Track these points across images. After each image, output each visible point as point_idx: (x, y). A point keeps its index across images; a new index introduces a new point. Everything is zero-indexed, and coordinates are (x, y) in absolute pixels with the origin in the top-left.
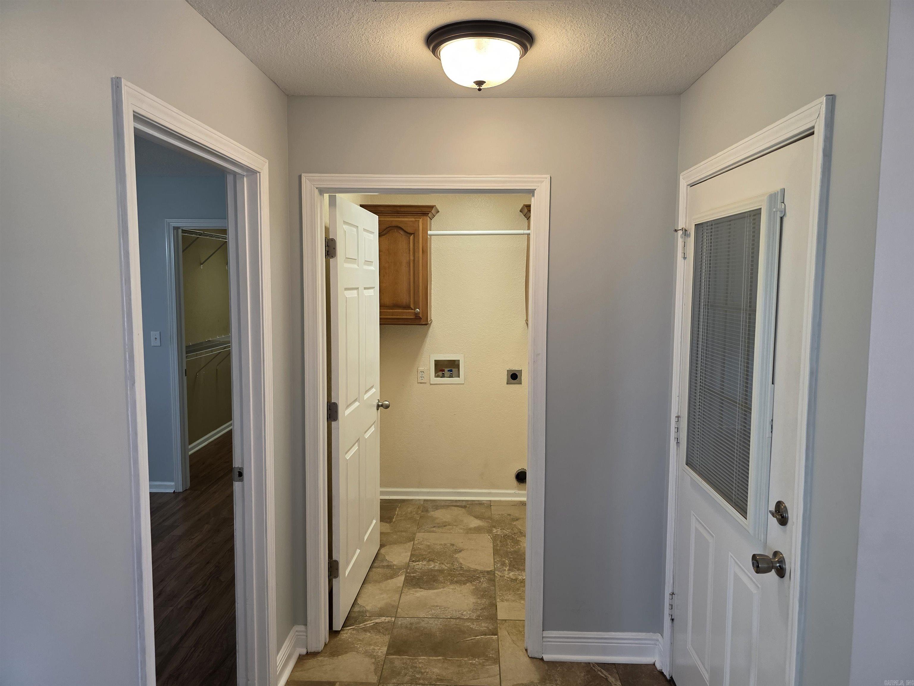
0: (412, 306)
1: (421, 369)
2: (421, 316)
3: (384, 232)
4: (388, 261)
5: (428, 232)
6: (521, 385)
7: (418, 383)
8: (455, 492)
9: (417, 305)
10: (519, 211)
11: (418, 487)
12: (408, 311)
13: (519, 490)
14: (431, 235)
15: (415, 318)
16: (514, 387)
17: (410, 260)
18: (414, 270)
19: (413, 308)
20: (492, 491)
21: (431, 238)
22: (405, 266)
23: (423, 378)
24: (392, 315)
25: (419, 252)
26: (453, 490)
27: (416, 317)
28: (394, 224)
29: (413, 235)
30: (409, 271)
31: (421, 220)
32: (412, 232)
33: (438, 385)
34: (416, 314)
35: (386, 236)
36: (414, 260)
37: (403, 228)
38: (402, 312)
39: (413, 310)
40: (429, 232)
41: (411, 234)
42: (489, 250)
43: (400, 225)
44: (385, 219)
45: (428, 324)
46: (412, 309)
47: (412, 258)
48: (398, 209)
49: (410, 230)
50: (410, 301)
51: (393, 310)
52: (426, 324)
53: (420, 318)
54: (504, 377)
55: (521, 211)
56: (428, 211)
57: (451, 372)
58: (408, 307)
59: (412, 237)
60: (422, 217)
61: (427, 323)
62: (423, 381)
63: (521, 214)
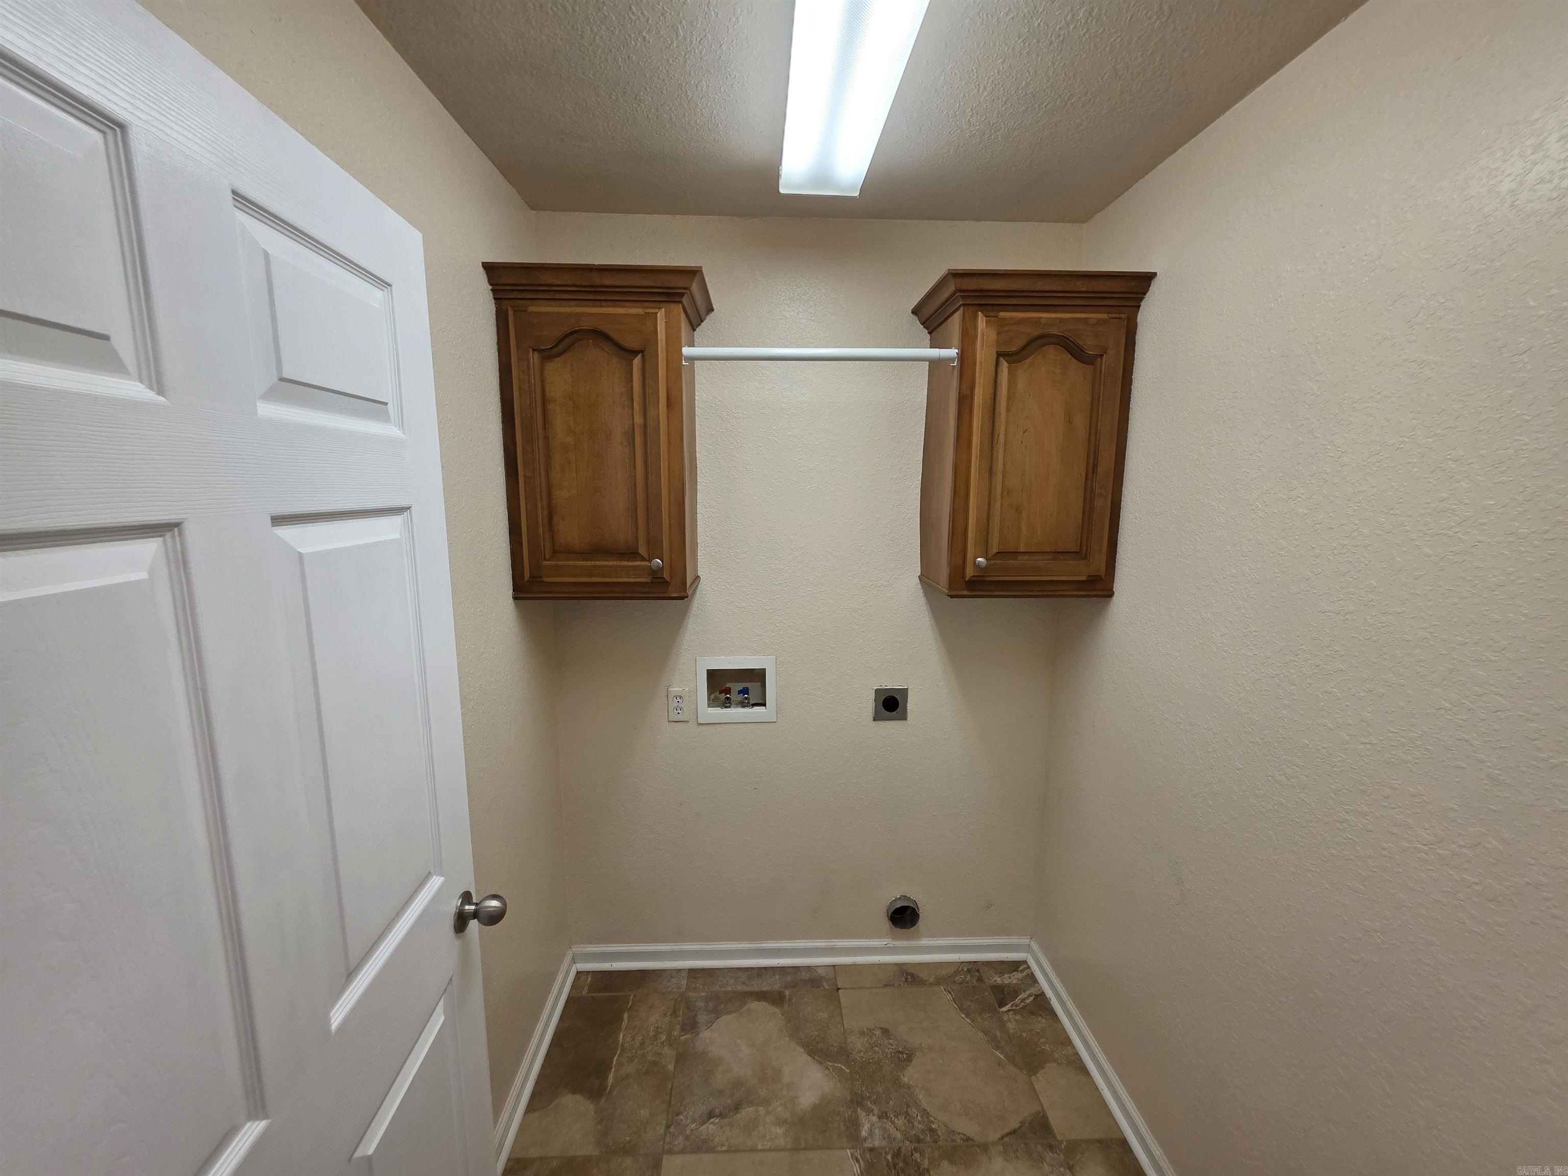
0: (642, 551)
1: (675, 689)
2: (666, 575)
3: (560, 347)
4: (573, 428)
5: (683, 349)
6: (905, 721)
7: (669, 721)
8: (757, 950)
9: (655, 549)
10: (910, 312)
11: (675, 941)
12: (631, 564)
13: (894, 938)
14: (692, 359)
15: (651, 582)
16: (891, 727)
17: (634, 425)
18: (646, 453)
19: (646, 556)
20: (837, 944)
21: (692, 368)
22: (622, 444)
23: (680, 712)
24: (590, 576)
25: (658, 403)
26: (752, 945)
27: (653, 580)
28: (586, 324)
29: (640, 354)
30: (632, 454)
31: (661, 315)
32: (637, 348)
33: (716, 726)
34: (656, 574)
35: (563, 357)
36: (645, 426)
37: (614, 335)
38: (616, 566)
39: (646, 560)
40: (686, 351)
41: (635, 353)
42: (836, 407)
43: (607, 328)
44: (561, 310)
45: (687, 597)
46: (643, 559)
47: (638, 420)
48: (597, 279)
49: (631, 342)
50: (637, 538)
51: (591, 560)
52: (682, 598)
53: (666, 583)
54: (869, 705)
55: (915, 312)
56: (680, 285)
57: (746, 696)
58: (632, 553)
59: (637, 361)
60: (666, 305)
61: (682, 594)
62: (680, 718)
63: (915, 318)
